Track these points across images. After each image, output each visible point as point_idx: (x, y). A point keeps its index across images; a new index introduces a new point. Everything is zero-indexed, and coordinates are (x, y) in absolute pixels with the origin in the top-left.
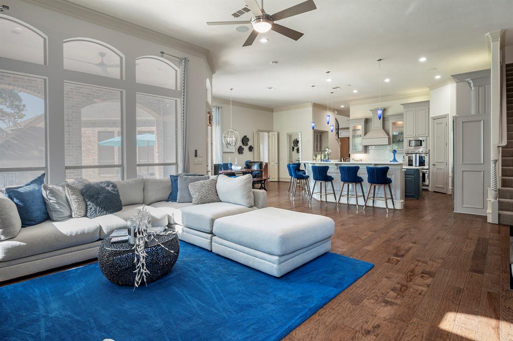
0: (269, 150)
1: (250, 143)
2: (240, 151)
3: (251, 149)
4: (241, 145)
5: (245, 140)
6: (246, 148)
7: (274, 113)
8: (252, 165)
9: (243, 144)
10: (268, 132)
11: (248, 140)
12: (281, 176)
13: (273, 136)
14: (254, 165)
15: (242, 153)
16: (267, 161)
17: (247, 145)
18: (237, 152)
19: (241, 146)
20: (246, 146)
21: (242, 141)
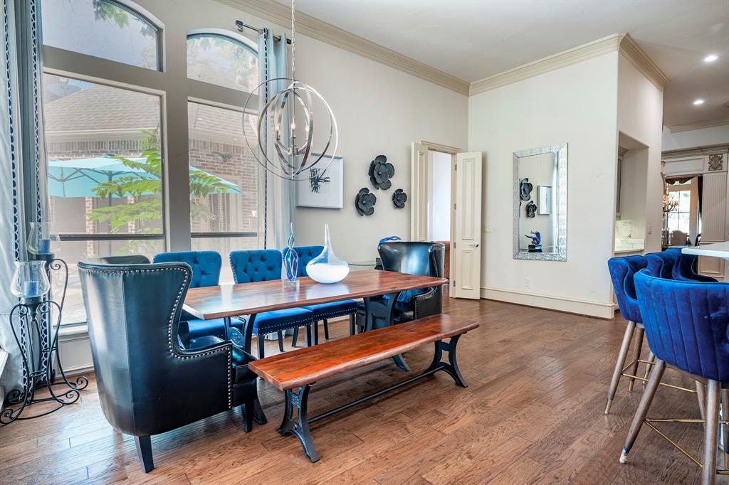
0: (454, 206)
1: (397, 182)
2: (364, 204)
3: (400, 199)
4: (366, 182)
5: (380, 171)
6: (384, 198)
7: (470, 98)
8: (399, 256)
9: (374, 180)
10: (453, 154)
11: (390, 170)
12: (489, 285)
13: (469, 165)
14: (409, 254)
15: (370, 212)
16: (447, 238)
17: (387, 186)
18: (353, 208)
19: (366, 190)
20: (384, 189)
21: (371, 173)
